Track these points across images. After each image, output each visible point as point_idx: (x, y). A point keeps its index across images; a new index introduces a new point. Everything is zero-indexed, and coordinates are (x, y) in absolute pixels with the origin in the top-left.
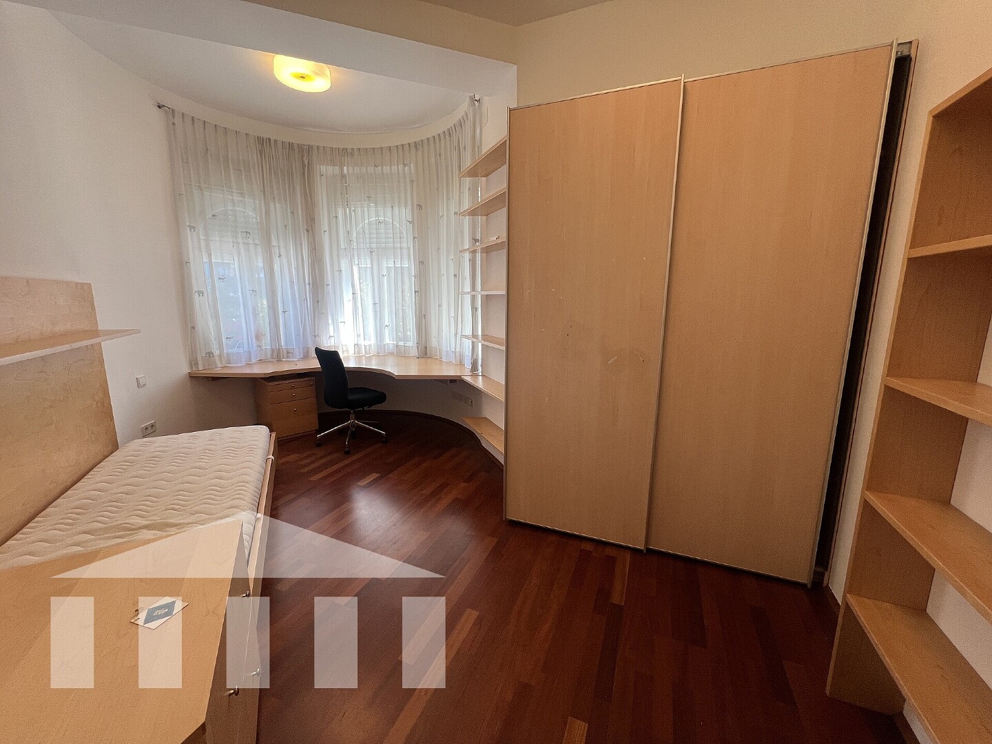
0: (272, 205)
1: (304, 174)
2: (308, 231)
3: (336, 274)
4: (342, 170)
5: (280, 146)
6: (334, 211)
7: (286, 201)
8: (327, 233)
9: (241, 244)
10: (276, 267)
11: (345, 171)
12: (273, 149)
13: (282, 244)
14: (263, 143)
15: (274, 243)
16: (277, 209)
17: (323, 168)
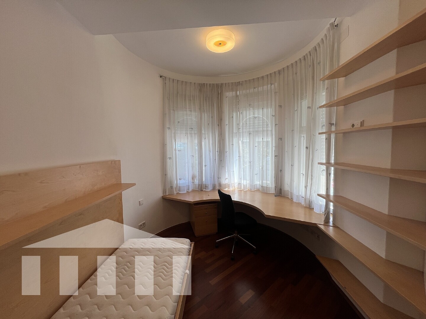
0: (203, 114)
1: (218, 98)
2: (218, 125)
3: (231, 146)
4: (237, 93)
5: (208, 86)
6: (231, 114)
7: (209, 112)
8: (227, 126)
9: (189, 134)
10: (203, 143)
11: (238, 94)
12: (205, 88)
13: (206, 133)
14: (202, 86)
15: (203, 132)
16: (205, 116)
17: (228, 94)
